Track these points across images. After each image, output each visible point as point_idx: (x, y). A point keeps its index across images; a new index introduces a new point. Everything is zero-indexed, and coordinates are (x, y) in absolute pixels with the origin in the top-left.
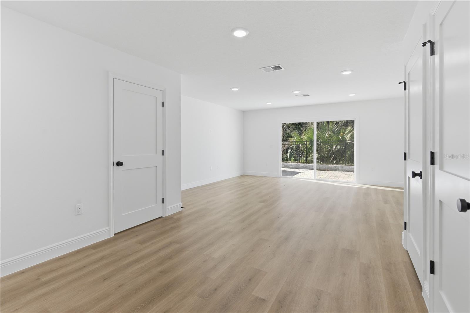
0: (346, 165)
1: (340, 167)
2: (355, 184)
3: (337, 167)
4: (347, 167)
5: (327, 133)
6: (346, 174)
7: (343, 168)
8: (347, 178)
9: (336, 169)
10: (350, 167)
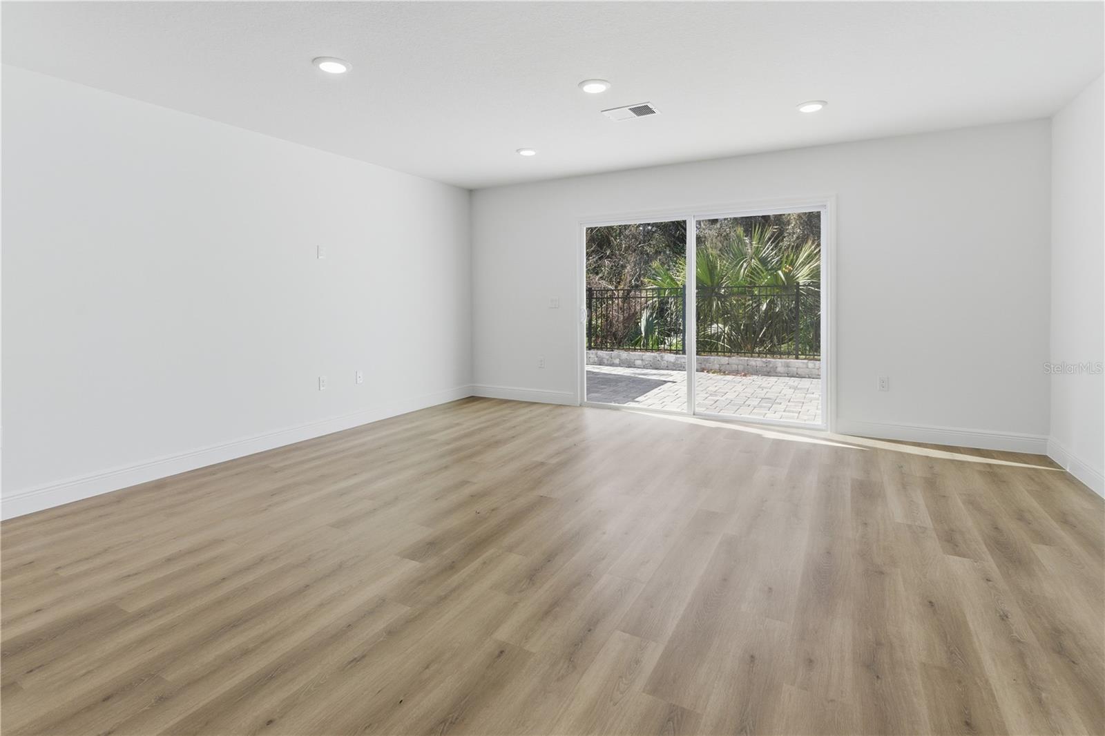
0: (797, 358)
1: (780, 364)
2: (823, 434)
3: (771, 365)
4: (801, 365)
5: (745, 265)
6: (796, 388)
7: (788, 367)
8: (800, 402)
9: (768, 370)
10: (811, 364)
